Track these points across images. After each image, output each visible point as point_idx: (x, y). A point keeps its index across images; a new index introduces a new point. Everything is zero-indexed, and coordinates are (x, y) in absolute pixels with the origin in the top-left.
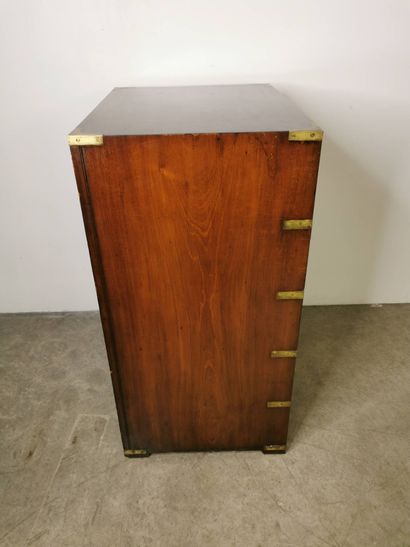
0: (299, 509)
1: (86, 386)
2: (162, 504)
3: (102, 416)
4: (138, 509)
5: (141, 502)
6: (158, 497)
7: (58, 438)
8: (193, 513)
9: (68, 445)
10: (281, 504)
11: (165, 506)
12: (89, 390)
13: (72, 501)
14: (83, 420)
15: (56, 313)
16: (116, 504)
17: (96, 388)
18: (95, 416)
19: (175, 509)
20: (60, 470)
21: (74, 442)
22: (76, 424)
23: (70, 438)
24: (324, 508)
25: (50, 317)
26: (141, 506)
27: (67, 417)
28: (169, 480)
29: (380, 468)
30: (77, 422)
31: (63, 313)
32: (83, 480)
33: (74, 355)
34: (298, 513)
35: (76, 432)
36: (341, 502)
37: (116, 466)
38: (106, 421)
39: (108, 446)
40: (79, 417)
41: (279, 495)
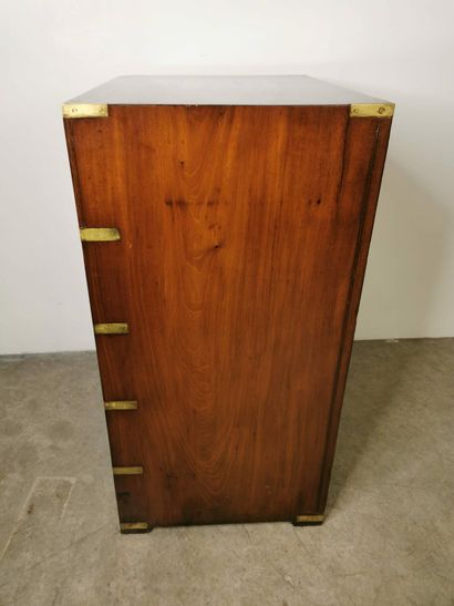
0: (311, 585)
1: (47, 442)
2: (139, 586)
3: (66, 479)
4: (110, 594)
5: (113, 584)
6: (135, 578)
7: (10, 506)
8: (179, 595)
9: (22, 515)
10: (289, 579)
11: (145, 588)
12: (51, 447)
13: (25, 588)
14: (42, 484)
15: (14, 356)
16: (81, 589)
17: (60, 444)
18: (58, 478)
19: (157, 591)
20: (9, 549)
21: (29, 512)
22: (33, 490)
23: (25, 506)
24: (340, 581)
25: (7, 360)
26: (113, 590)
27: (21, 480)
28: (149, 554)
29: (406, 528)
30: (35, 485)
31: (22, 356)
32: (39, 559)
33: (34, 405)
34: (310, 589)
35: (33, 498)
36: (362, 573)
37: (82, 540)
38: (71, 485)
39: (73, 516)
40: (38, 480)
41: (286, 567)
